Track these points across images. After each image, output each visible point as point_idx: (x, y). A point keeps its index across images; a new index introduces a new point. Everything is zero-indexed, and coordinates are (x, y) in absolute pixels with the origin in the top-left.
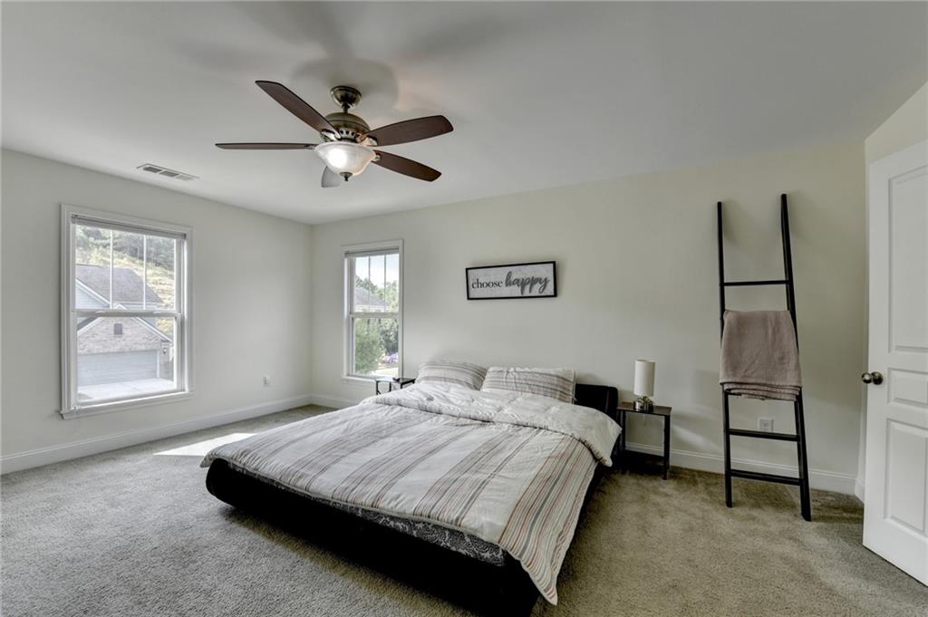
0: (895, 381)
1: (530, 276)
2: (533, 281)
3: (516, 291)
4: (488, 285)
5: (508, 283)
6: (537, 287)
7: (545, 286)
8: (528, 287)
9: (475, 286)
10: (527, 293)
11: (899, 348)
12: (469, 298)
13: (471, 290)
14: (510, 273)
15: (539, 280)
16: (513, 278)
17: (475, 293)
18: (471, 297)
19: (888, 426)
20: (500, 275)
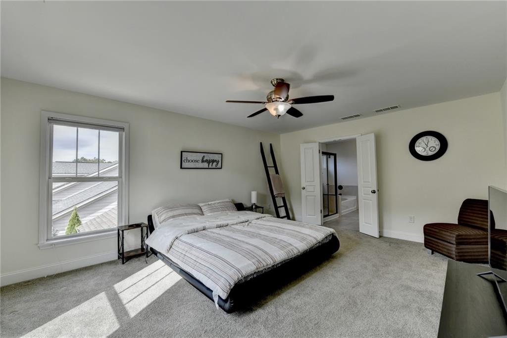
0: (308, 188)
1: (212, 159)
2: (213, 161)
3: (205, 165)
4: (192, 161)
5: (203, 161)
6: (215, 164)
7: (218, 164)
8: (211, 164)
9: (185, 161)
10: (210, 166)
11: (308, 181)
12: (181, 168)
13: (183, 163)
14: (204, 156)
15: (216, 161)
16: (205, 159)
17: (185, 165)
18: (183, 167)
19: (306, 198)
20: (199, 157)
